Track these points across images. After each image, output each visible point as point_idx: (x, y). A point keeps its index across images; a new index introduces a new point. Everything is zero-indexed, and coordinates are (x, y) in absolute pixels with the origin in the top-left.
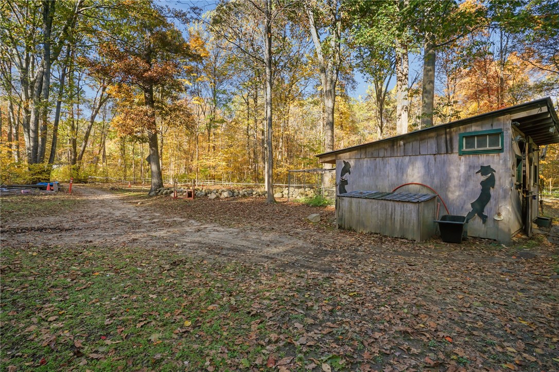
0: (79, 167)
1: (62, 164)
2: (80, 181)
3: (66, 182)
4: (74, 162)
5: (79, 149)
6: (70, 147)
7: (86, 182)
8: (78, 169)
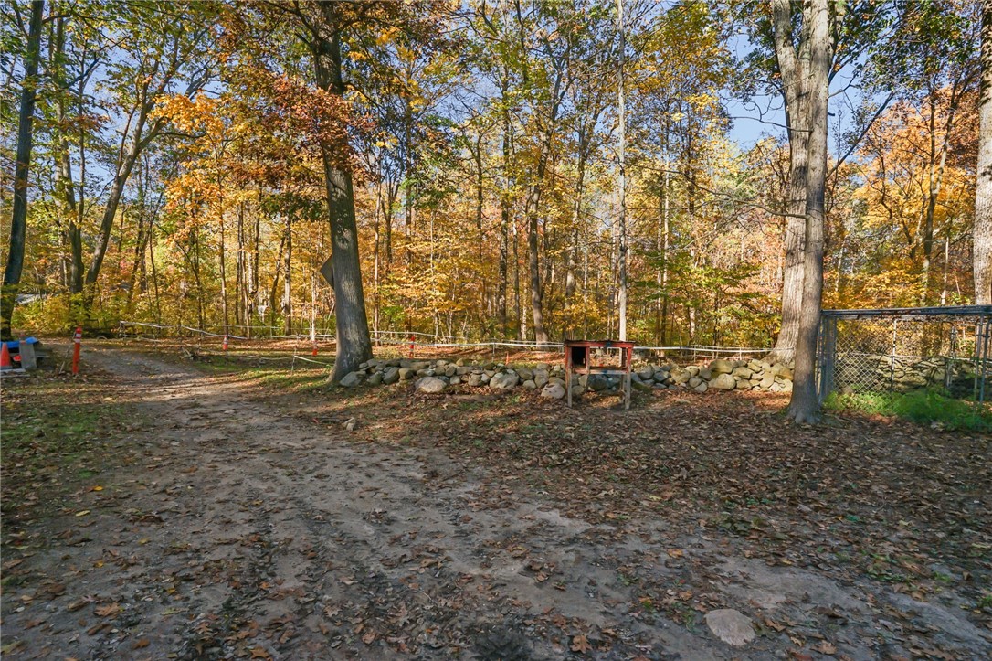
0: (91, 298)
1: (48, 293)
2: (93, 332)
3: (59, 334)
4: (78, 287)
5: (89, 257)
6: (66, 251)
7: (109, 336)
8: (88, 303)
